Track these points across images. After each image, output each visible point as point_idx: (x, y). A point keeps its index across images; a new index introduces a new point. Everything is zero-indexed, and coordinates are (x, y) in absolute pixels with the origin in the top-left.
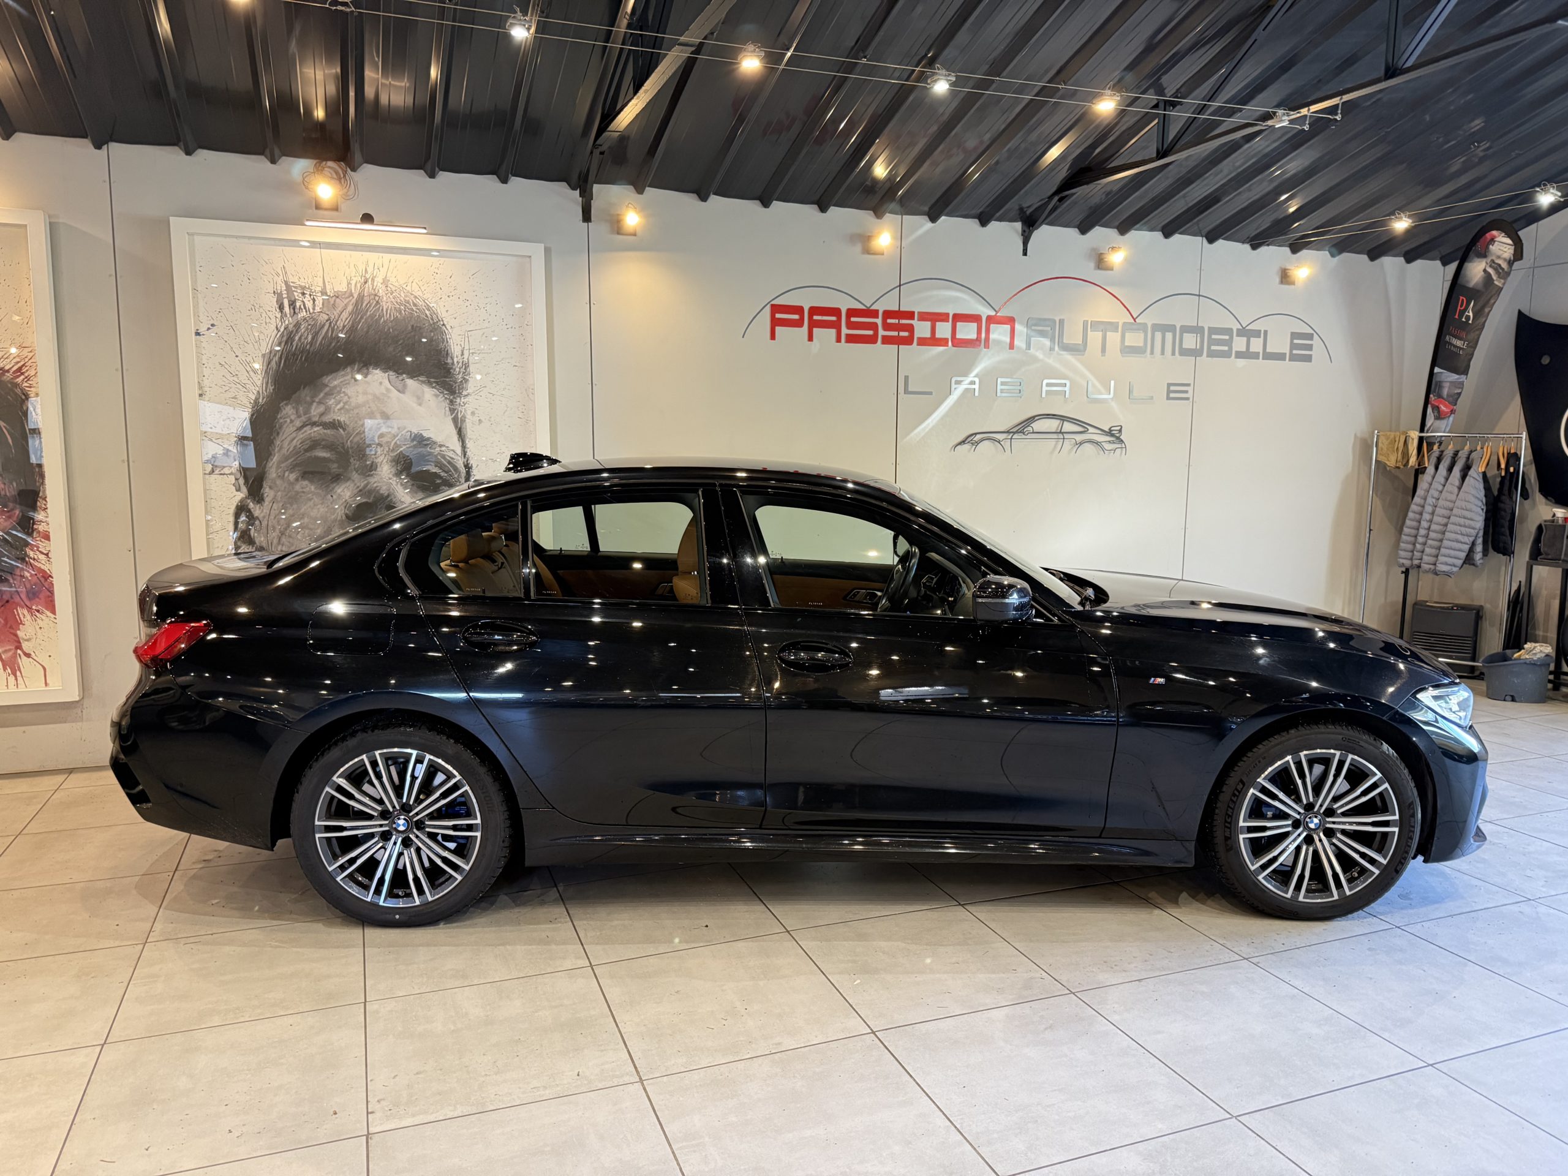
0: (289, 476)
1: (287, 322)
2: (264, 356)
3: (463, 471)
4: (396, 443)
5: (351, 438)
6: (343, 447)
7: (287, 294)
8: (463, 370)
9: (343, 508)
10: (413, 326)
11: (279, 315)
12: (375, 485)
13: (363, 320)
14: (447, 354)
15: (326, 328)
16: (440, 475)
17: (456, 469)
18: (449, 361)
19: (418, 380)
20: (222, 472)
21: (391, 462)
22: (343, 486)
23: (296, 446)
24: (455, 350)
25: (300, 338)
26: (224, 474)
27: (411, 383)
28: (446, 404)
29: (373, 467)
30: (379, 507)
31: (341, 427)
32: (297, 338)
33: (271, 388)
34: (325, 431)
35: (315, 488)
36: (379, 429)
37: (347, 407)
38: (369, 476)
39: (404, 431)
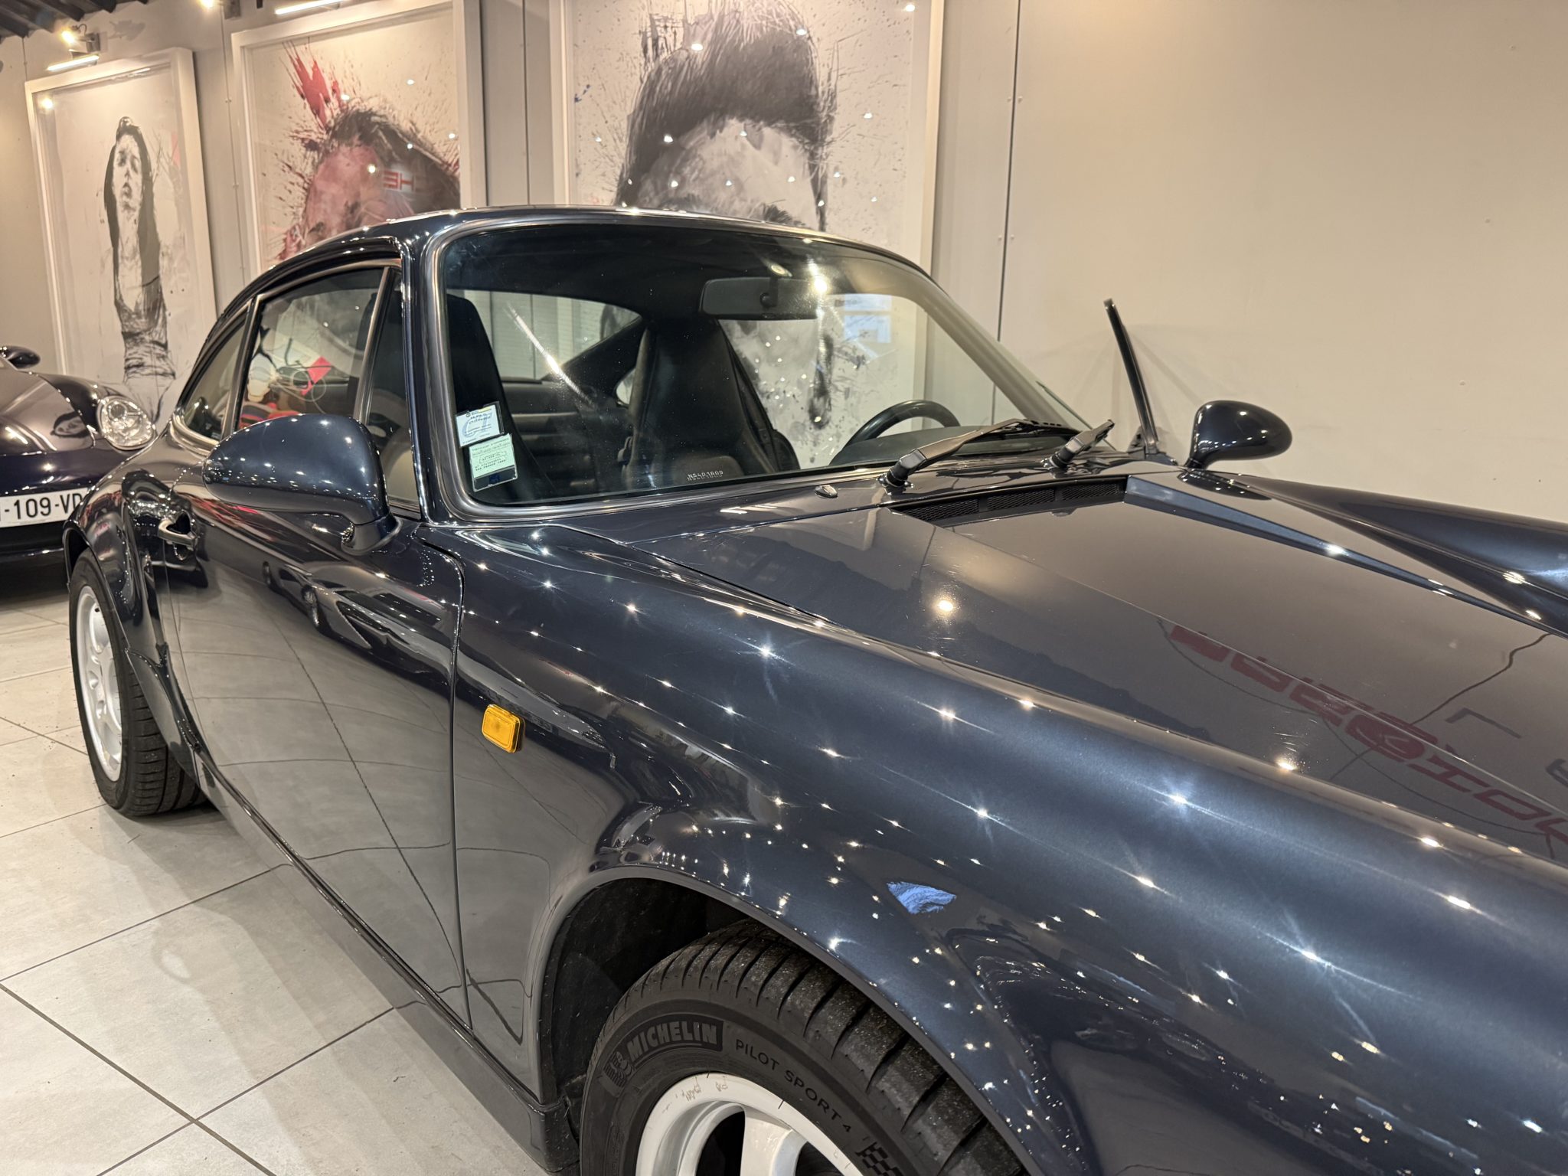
1: (650, 69)
2: (628, 116)
7: (652, 31)
8: (828, 104)
10: (774, 47)
11: (643, 62)
13: (721, 52)
14: (811, 82)
15: (685, 68)
18: (813, 92)
19: (776, 127)
24: (821, 74)
25: (661, 88)
27: (768, 132)
28: (805, 160)
32: (658, 89)
33: (634, 158)
36: (732, 203)
37: (701, 175)
39: (757, 205)
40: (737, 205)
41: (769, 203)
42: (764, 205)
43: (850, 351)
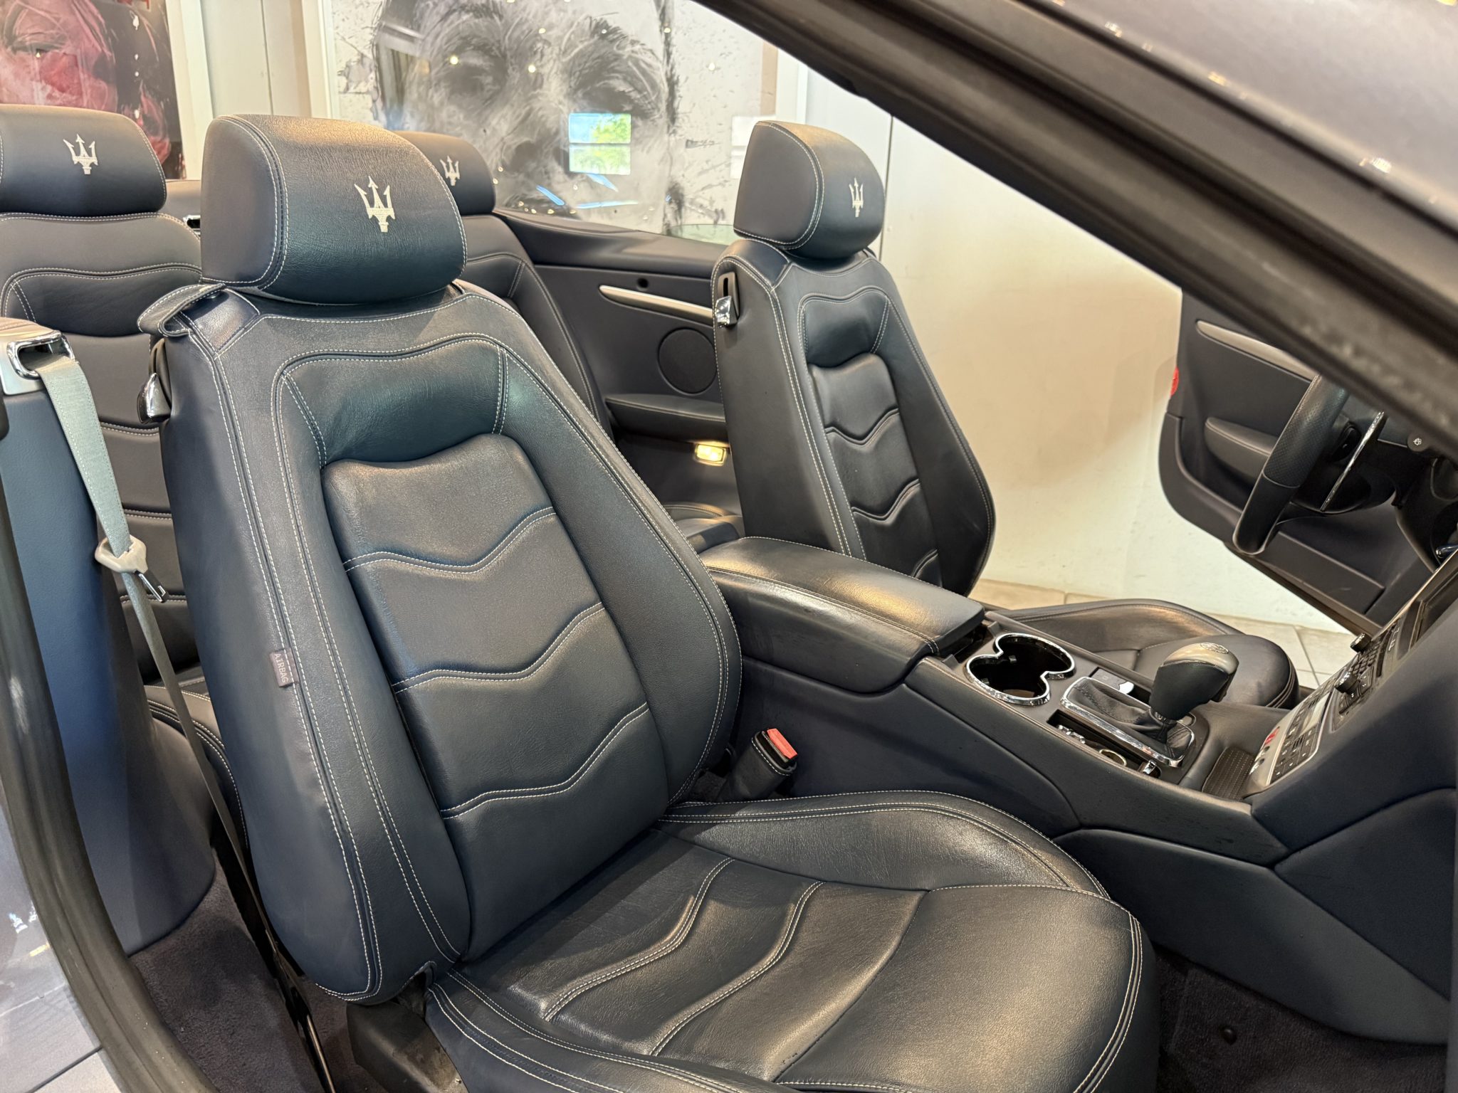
0: (432, 97)
3: (665, 88)
4: (569, 39)
5: (509, 33)
6: (499, 48)
9: (498, 150)
12: (540, 113)
16: (630, 97)
17: (654, 86)
20: (357, 90)
21: (562, 72)
22: (499, 115)
23: (441, 47)
26: (360, 93)
29: (537, 82)
30: (545, 151)
31: (497, 13)
34: (477, 21)
35: (466, 117)
36: (547, 13)
38: (530, 98)
39: (582, 18)
40: (553, 16)
41: (597, 16)
42: (591, 18)
43: (706, 203)
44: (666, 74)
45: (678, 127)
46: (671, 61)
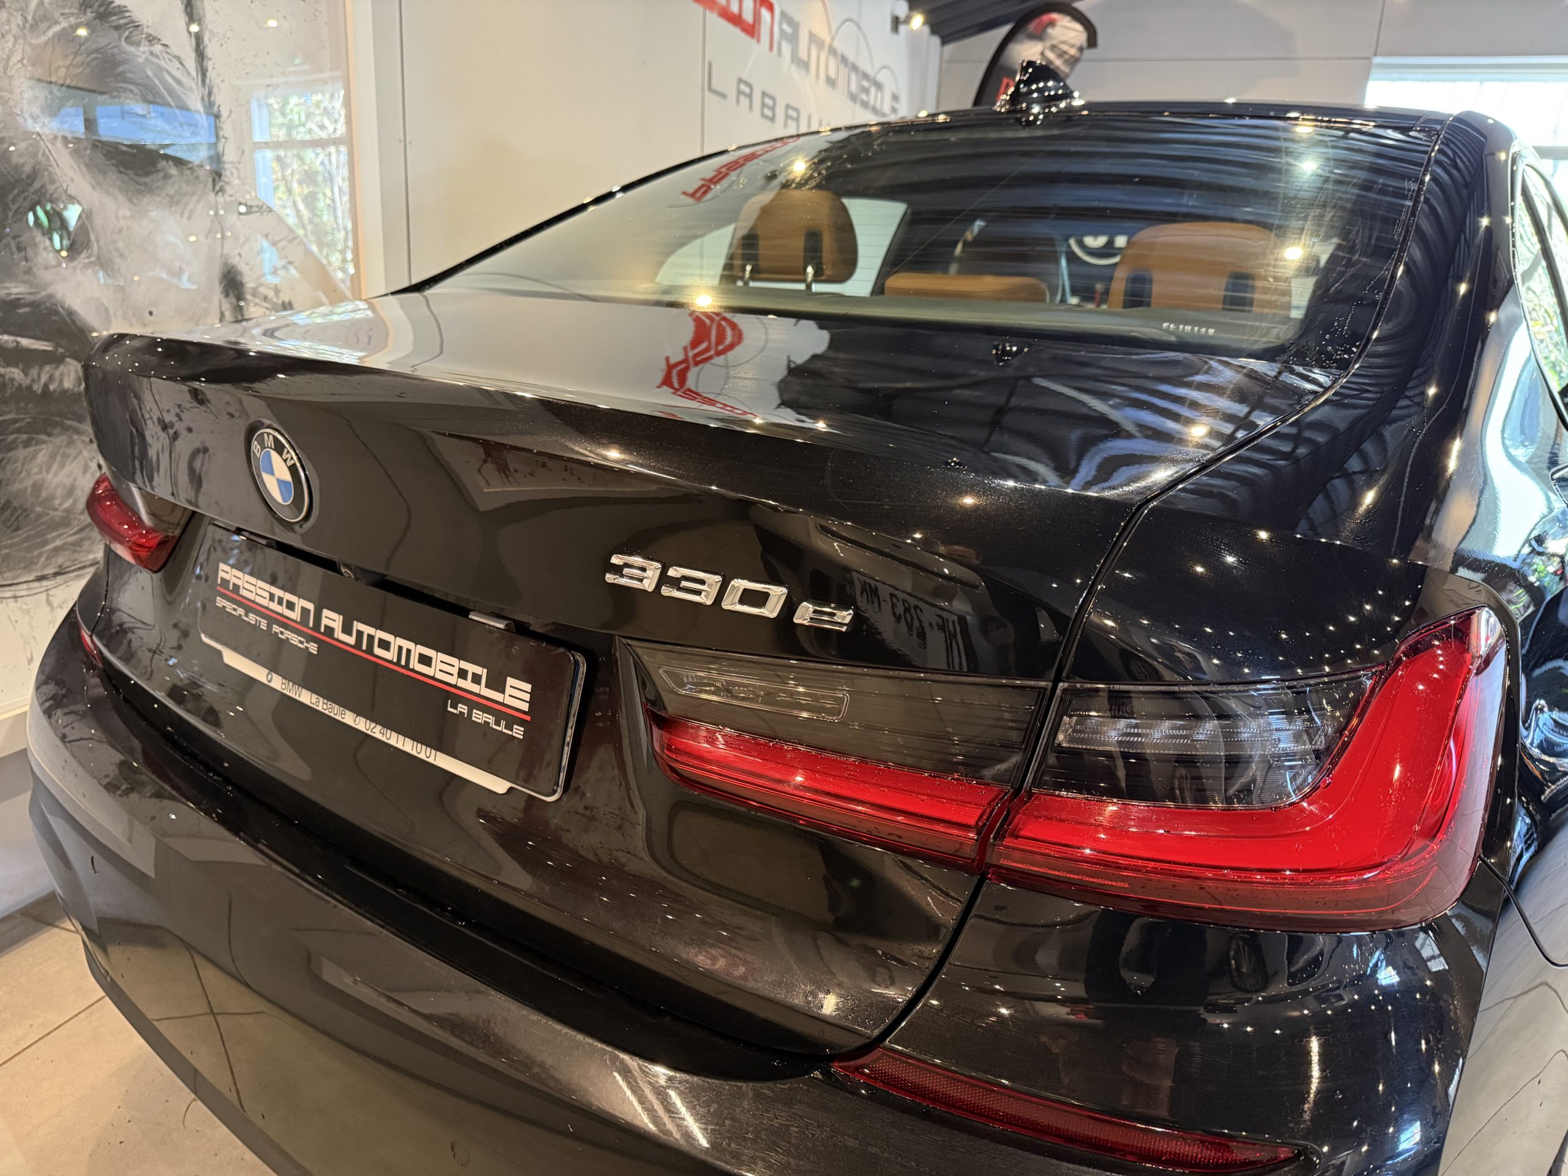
44: (203, 99)
45: (227, 183)
46: (207, 81)
